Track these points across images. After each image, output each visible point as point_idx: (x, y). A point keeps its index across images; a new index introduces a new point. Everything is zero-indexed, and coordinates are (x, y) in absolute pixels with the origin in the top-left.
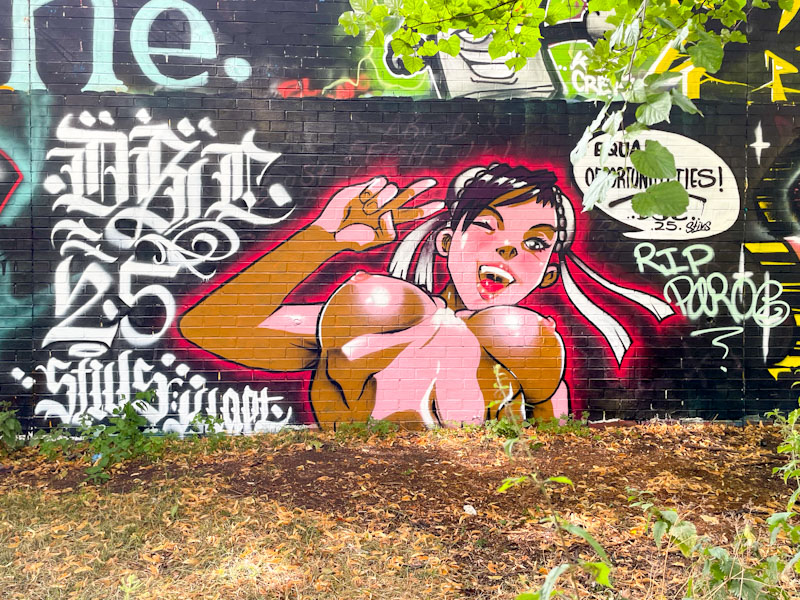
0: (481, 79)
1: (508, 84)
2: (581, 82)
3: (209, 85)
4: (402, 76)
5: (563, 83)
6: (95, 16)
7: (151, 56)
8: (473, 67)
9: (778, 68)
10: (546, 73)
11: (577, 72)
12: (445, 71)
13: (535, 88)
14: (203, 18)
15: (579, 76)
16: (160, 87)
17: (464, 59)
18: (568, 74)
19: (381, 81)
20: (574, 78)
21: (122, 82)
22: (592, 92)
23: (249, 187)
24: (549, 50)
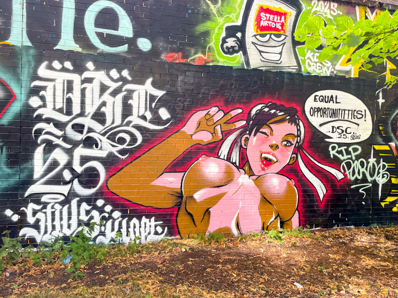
0: (265, 60)
1: (278, 64)
2: (310, 65)
3: (128, 52)
4: (228, 55)
5: (302, 65)
6: (64, 6)
7: (96, 32)
8: (262, 54)
9: (389, 66)
10: (294, 60)
11: (308, 61)
12: (249, 55)
13: (289, 67)
14: (126, 14)
15: (309, 63)
16: (101, 50)
17: (258, 49)
18: (304, 61)
19: (217, 57)
20: (307, 63)
21: (78, 46)
22: (314, 71)
23: (148, 109)
24: (296, 49)
